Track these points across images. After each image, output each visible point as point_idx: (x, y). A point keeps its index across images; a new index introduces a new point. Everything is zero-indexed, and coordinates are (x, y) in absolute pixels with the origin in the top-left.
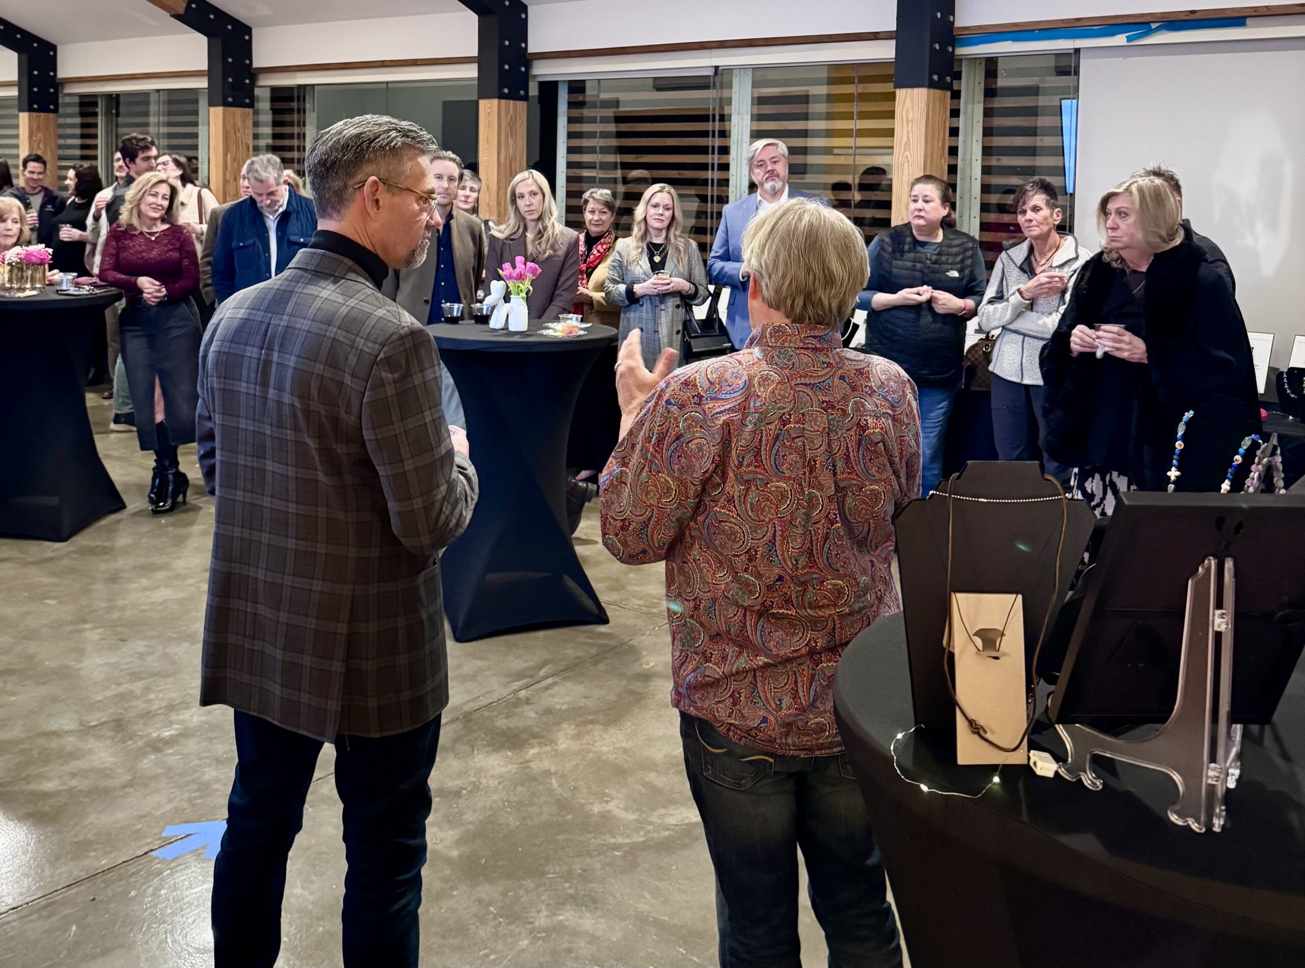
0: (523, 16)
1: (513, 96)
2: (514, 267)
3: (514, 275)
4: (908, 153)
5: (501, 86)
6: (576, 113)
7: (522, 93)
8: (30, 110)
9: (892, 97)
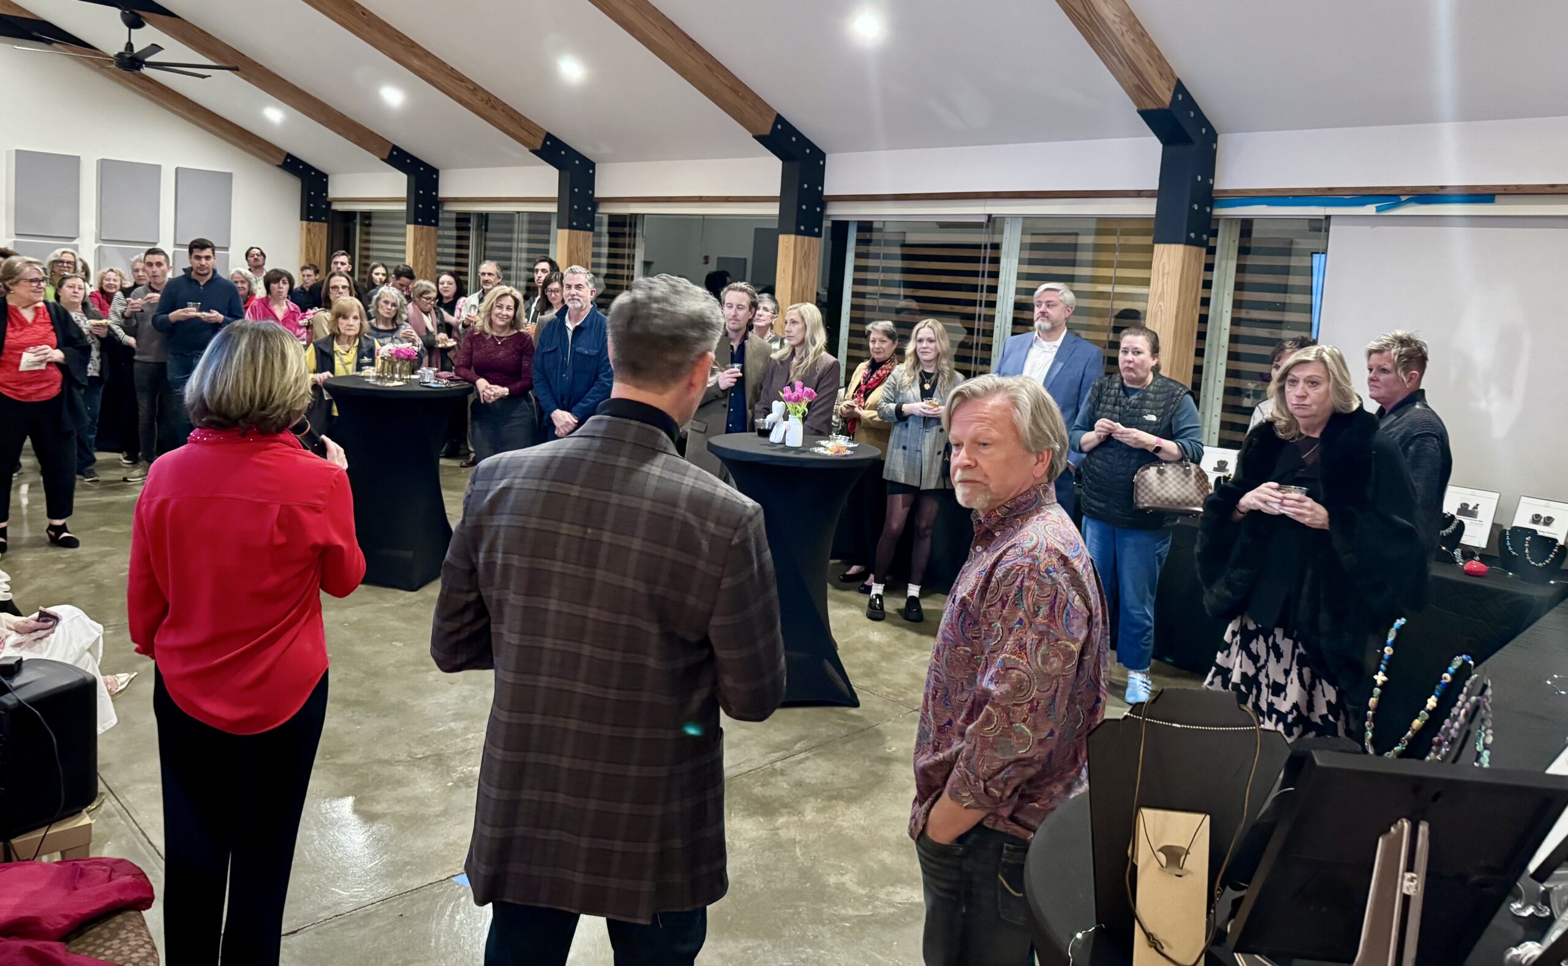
0: (822, 163)
1: (809, 233)
3: (793, 397)
4: (1161, 303)
5: (798, 225)
6: (863, 249)
7: (816, 230)
8: (416, 223)
9: (1150, 250)
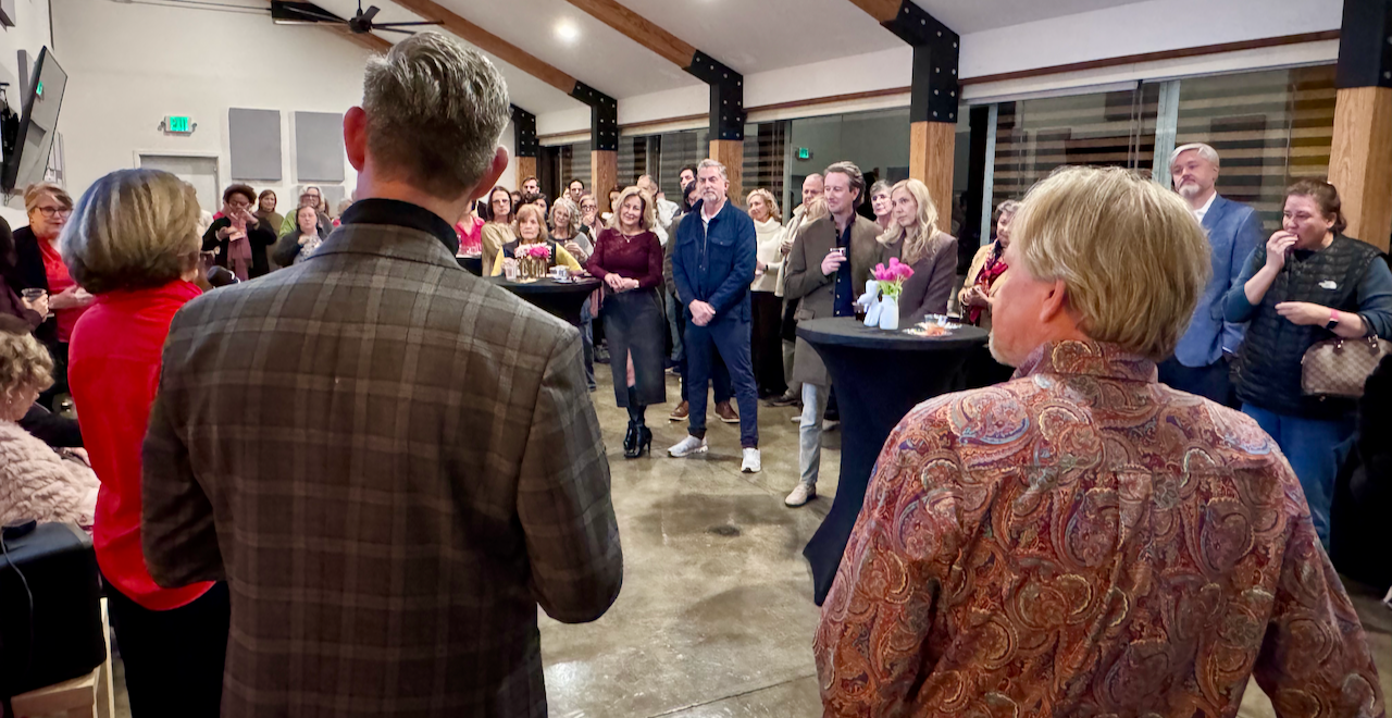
0: (955, 45)
1: (943, 118)
2: (887, 267)
3: (885, 275)
4: (1346, 159)
5: (930, 111)
7: (951, 116)
8: (599, 149)
